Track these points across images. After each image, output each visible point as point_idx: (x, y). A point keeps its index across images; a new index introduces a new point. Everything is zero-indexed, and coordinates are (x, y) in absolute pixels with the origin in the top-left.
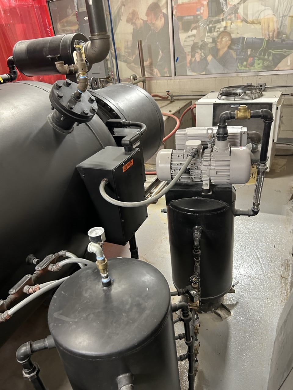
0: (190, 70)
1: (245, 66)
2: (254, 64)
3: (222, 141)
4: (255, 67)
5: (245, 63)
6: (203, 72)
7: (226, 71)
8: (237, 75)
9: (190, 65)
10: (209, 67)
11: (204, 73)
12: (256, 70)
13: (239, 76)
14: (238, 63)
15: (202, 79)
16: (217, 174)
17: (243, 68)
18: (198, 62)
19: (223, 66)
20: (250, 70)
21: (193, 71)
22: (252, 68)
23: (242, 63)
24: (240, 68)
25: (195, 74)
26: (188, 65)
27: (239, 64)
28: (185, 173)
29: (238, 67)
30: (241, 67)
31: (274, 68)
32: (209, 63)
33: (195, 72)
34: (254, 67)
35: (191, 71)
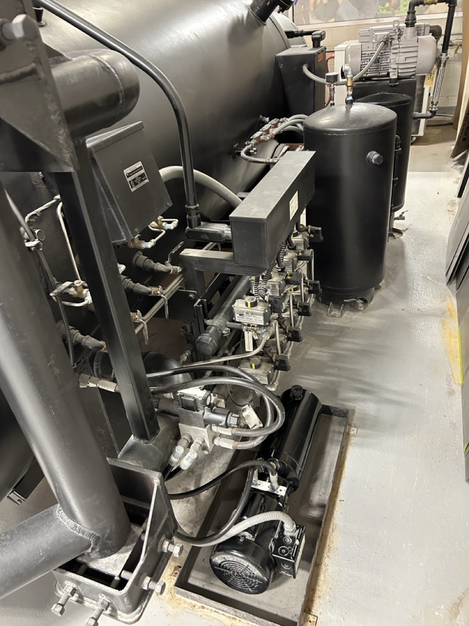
0: (313, 16)
1: (388, 9)
2: (399, 6)
3: (411, 27)
4: (401, 10)
5: (387, 5)
6: (332, 18)
7: (362, 17)
8: (378, 21)
9: (314, 9)
10: (340, 11)
11: (333, 20)
12: (402, 15)
13: (379, 22)
14: (379, 4)
15: (330, 29)
16: (405, 60)
17: (385, 12)
18: (325, 4)
19: (359, 9)
20: (394, 14)
21: (318, 18)
22: (397, 11)
23: (383, 5)
24: (381, 12)
25: (321, 22)
26: (312, 9)
27: (379, 6)
28: (375, 63)
29: (378, 11)
30: (383, 10)
31: (425, 11)
32: (339, 6)
33: (320, 20)
34: (399, 9)
35: (315, 17)
